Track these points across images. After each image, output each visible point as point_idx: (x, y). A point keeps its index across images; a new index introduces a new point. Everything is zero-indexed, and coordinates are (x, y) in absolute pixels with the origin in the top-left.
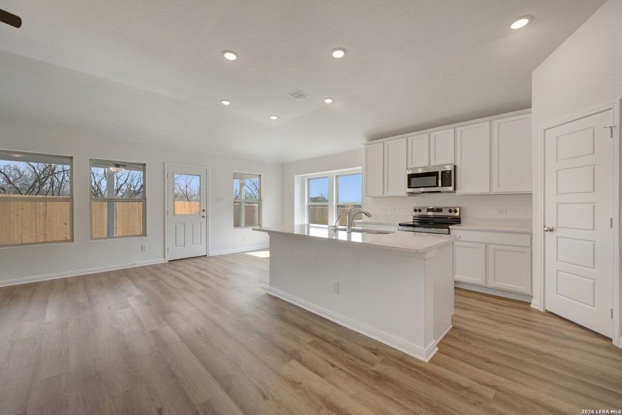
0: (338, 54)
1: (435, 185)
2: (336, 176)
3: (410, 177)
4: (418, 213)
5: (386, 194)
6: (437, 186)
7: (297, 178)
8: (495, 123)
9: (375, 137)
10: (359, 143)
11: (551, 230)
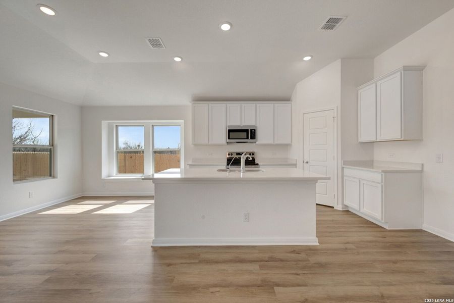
0: (226, 27)
1: (246, 138)
2: (152, 125)
3: (230, 131)
4: (230, 156)
5: (210, 143)
6: (247, 138)
7: (105, 124)
8: (276, 105)
9: (199, 99)
10: (185, 101)
11: (307, 163)
